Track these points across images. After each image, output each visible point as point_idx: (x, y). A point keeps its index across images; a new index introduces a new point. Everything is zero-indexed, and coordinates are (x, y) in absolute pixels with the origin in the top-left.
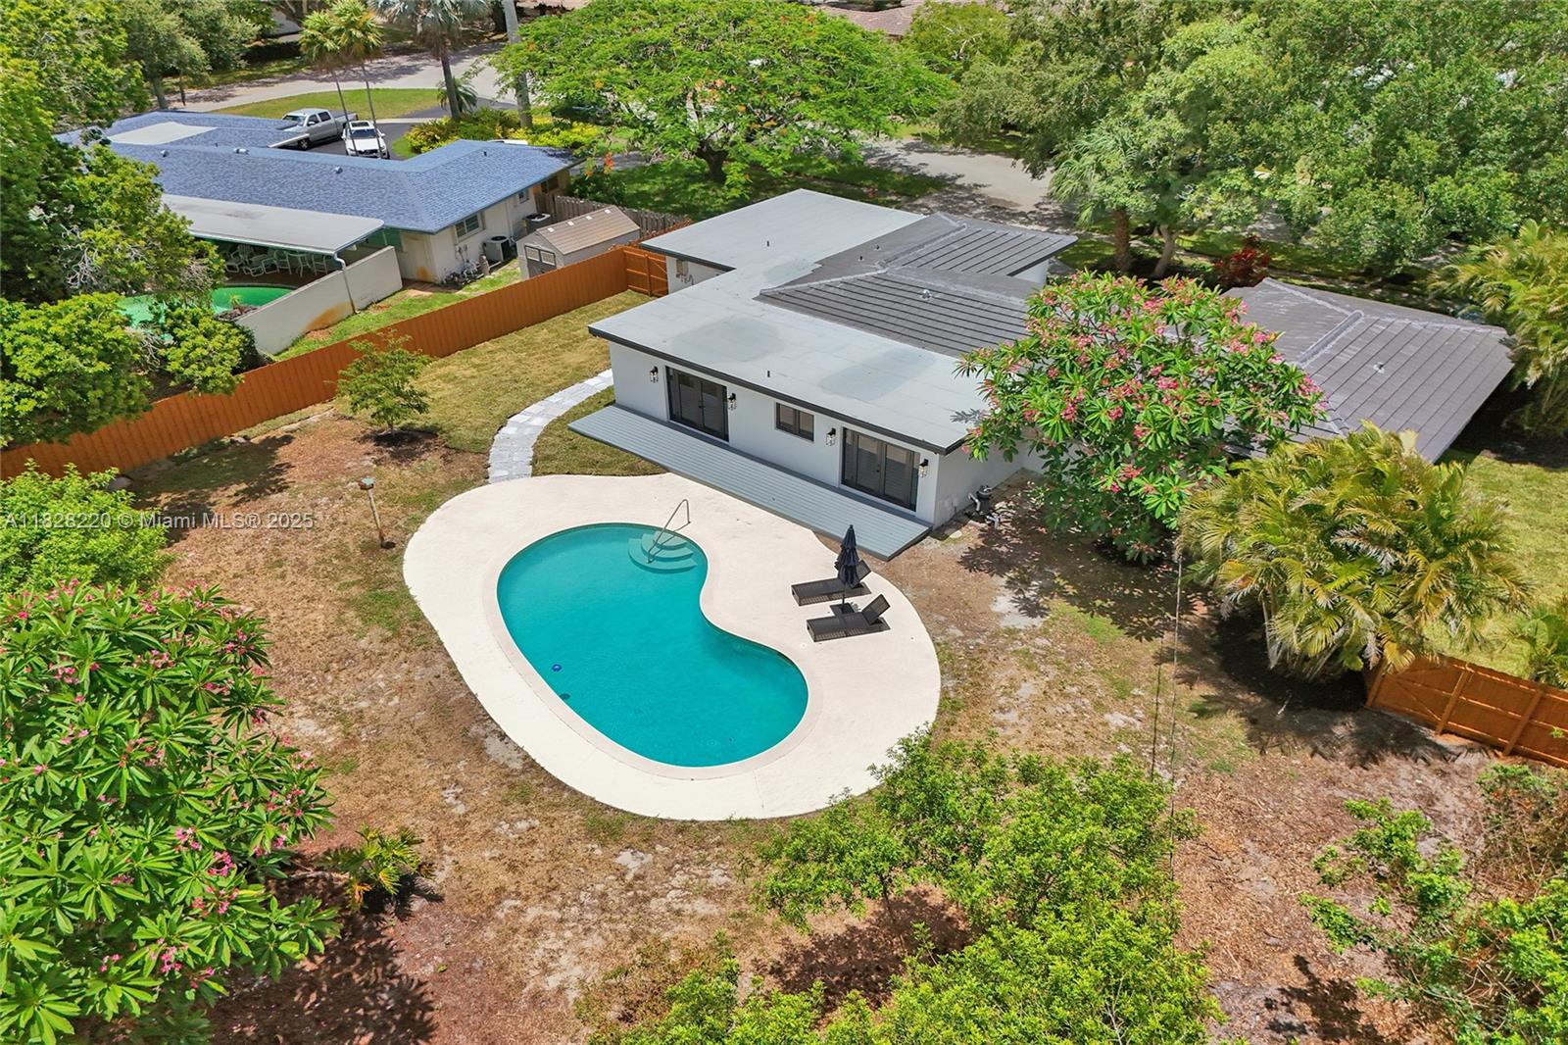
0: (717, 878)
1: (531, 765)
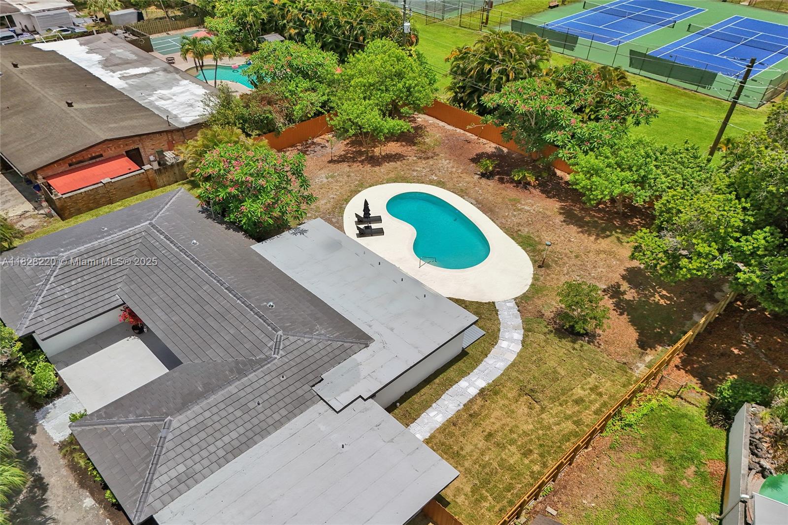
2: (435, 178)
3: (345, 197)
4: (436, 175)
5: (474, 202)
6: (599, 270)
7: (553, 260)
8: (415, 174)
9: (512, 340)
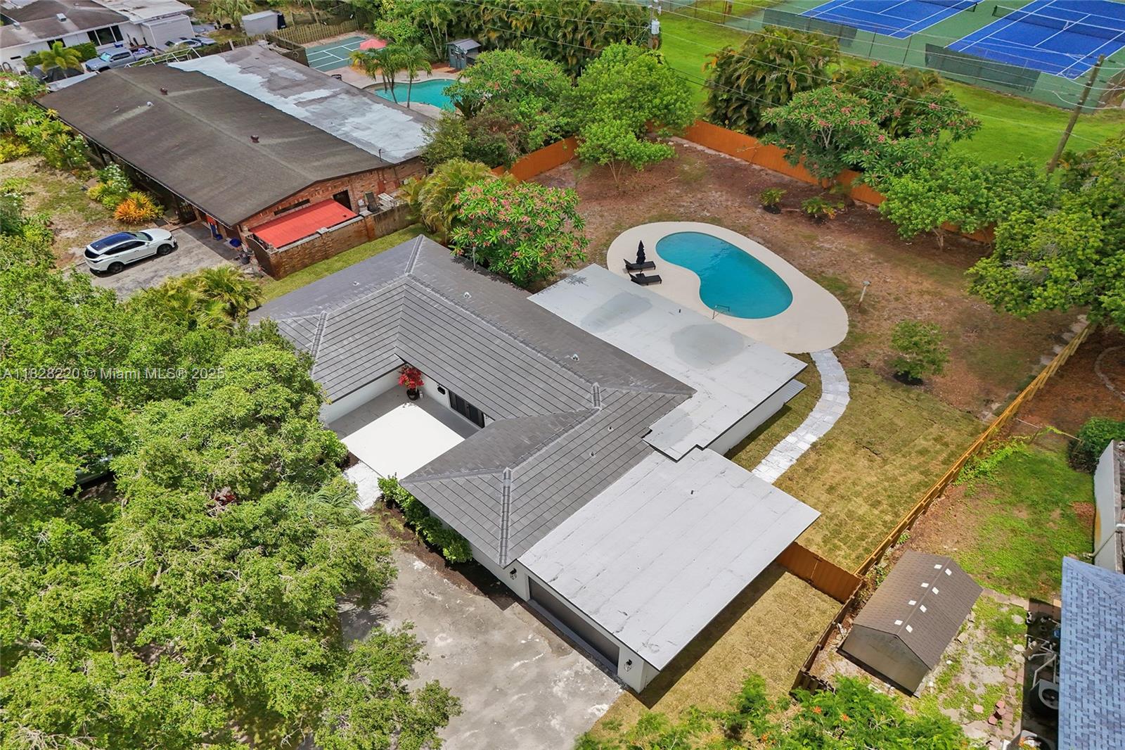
2: (708, 215)
3: (604, 241)
4: (708, 211)
5: (760, 240)
6: (926, 313)
7: (869, 305)
8: (682, 210)
9: (837, 393)
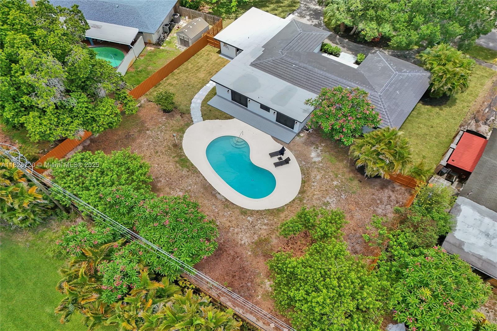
0: (266, 221)
1: (227, 200)
